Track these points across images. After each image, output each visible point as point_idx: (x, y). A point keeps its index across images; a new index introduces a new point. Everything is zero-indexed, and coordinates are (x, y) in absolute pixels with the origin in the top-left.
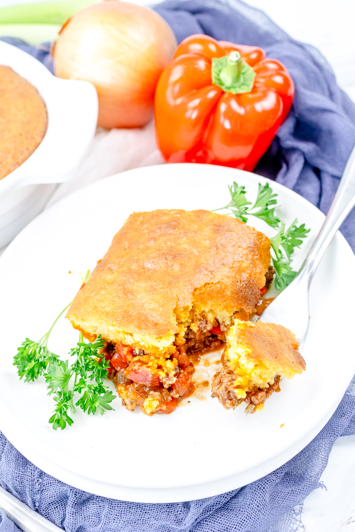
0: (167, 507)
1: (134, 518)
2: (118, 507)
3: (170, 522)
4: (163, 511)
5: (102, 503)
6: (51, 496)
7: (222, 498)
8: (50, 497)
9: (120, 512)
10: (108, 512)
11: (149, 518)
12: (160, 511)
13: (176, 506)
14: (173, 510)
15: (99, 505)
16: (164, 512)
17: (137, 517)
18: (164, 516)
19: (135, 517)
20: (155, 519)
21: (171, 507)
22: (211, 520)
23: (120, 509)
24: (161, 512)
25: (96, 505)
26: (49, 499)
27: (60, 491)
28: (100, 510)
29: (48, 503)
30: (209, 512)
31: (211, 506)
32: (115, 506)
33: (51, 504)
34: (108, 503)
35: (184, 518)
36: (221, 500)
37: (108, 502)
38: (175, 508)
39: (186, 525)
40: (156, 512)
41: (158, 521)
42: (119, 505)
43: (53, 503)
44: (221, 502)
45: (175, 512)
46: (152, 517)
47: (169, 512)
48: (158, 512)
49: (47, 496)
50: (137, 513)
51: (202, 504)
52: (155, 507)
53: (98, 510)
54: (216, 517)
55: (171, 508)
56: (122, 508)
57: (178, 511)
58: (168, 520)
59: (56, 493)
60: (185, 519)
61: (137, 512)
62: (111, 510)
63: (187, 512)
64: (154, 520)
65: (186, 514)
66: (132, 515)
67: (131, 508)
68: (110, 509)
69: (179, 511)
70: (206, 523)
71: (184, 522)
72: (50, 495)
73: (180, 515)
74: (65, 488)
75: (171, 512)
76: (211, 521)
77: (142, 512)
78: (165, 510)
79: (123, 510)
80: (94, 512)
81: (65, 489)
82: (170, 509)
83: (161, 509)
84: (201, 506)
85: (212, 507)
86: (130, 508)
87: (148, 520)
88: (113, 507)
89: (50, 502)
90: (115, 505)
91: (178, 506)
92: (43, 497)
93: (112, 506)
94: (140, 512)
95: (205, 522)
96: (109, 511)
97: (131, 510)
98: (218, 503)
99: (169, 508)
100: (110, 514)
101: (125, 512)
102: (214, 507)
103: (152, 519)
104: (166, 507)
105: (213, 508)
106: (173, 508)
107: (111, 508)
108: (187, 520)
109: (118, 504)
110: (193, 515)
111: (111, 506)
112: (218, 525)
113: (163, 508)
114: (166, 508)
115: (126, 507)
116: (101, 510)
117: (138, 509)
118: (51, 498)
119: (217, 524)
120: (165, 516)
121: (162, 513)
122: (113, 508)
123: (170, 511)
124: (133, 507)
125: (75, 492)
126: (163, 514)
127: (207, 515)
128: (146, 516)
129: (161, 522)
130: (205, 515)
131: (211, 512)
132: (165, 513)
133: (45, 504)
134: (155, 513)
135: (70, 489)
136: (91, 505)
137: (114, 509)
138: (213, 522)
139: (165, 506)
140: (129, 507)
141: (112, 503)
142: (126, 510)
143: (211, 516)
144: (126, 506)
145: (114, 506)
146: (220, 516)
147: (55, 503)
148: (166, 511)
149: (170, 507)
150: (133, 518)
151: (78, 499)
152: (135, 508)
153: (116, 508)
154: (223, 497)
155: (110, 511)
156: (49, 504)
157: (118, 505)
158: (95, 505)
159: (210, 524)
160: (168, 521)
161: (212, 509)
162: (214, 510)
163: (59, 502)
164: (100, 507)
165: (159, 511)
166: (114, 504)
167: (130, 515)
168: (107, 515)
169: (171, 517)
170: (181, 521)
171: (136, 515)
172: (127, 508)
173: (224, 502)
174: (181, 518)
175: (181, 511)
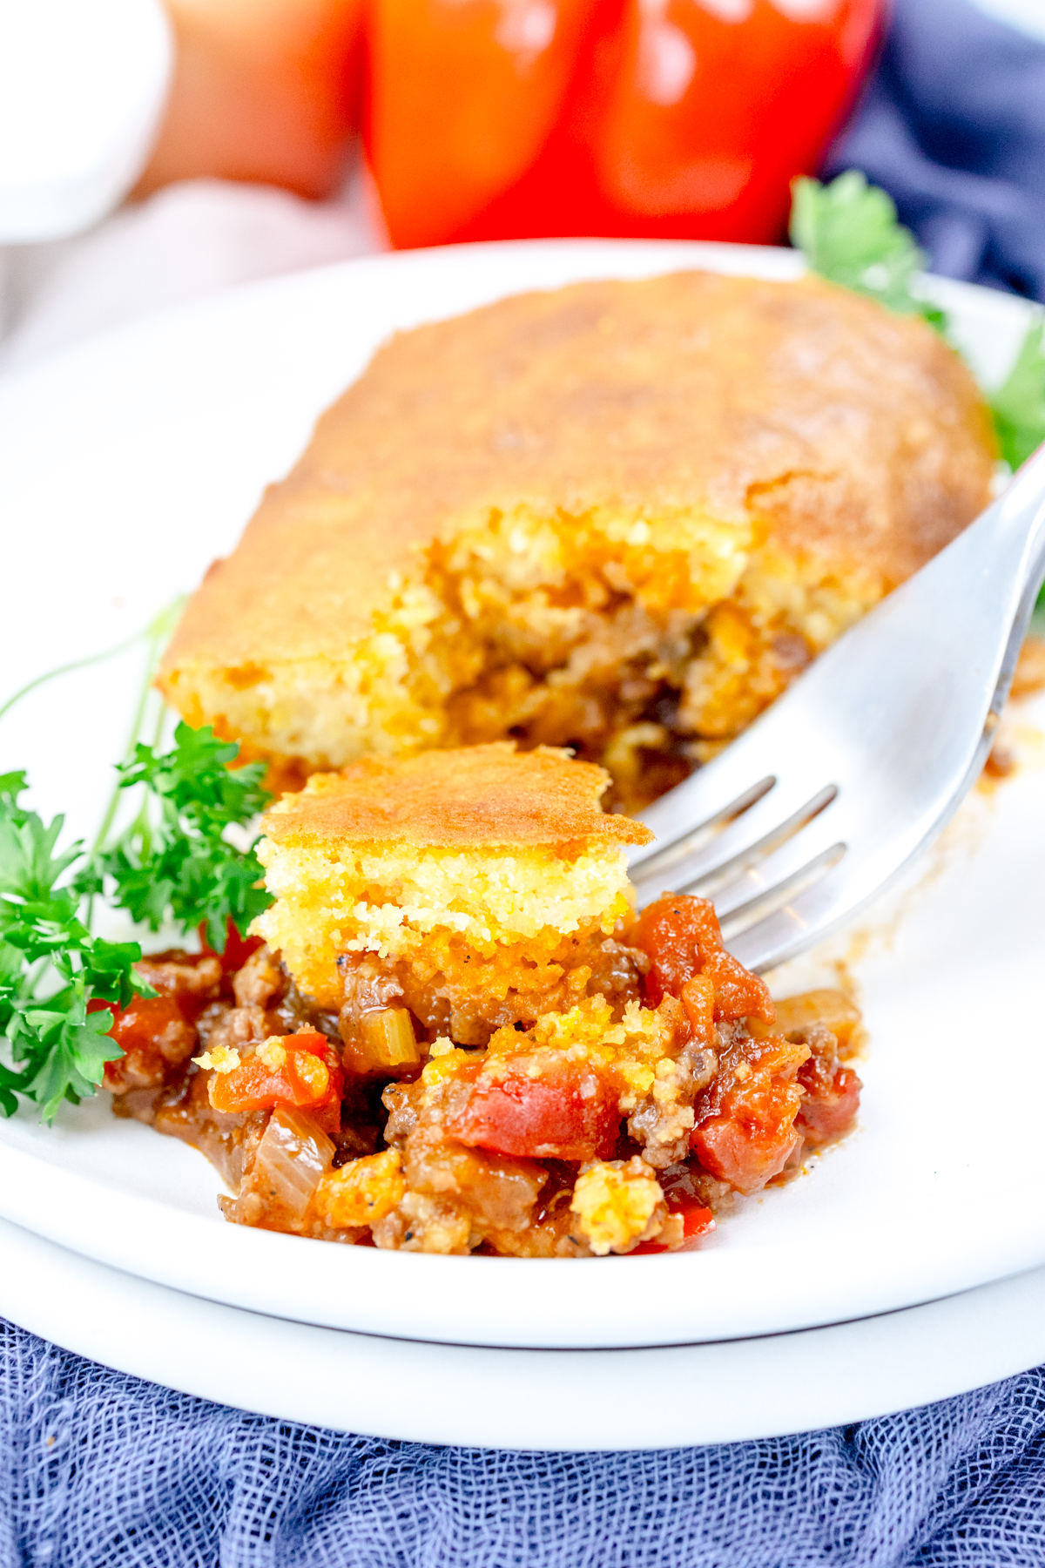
0: (765, 1471)
1: (602, 1551)
2: (505, 1501)
3: (793, 1547)
4: (748, 1495)
5: (414, 1496)
6: (126, 1490)
7: (1023, 1407)
8: (120, 1499)
9: (524, 1526)
10: (455, 1535)
11: (679, 1540)
12: (734, 1499)
13: (810, 1465)
14: (796, 1487)
15: (400, 1510)
16: (754, 1498)
17: (618, 1539)
18: (760, 1517)
19: (609, 1544)
20: (717, 1539)
21: (784, 1473)
22: (988, 1522)
23: (522, 1509)
24: (739, 1503)
25: (384, 1513)
26: (114, 1510)
27: (179, 1454)
28: (407, 1534)
29: (108, 1538)
30: (969, 1489)
31: (972, 1459)
32: (492, 1498)
33: (127, 1541)
34: (447, 1491)
35: (858, 1524)
36: (1018, 1421)
37: (443, 1487)
38: (804, 1474)
39: (877, 1557)
40: (715, 1502)
41: (730, 1550)
42: (511, 1493)
43: (140, 1533)
44: (1021, 1428)
45: (807, 1493)
46: (699, 1531)
47: (779, 1496)
48: (722, 1504)
49: (102, 1493)
50: (615, 1520)
51: (946, 1436)
52: (702, 1480)
53: (400, 1535)
54: (1011, 1508)
55: (787, 1478)
56: (532, 1507)
57: (822, 1490)
58: (783, 1536)
59: (157, 1465)
60: (863, 1528)
61: (612, 1513)
62: (472, 1522)
63: (866, 1489)
64: (710, 1544)
65: (865, 1503)
66: (592, 1530)
67: (579, 1501)
68: (467, 1515)
69: (830, 1489)
70: (966, 1541)
71: (866, 1544)
72: (122, 1487)
73: (837, 1509)
74: (206, 1433)
75: (791, 1495)
76: (993, 1527)
77: (640, 1514)
78: (759, 1490)
79: (538, 1513)
80: (377, 1547)
81: (205, 1442)
82: (783, 1484)
83: (737, 1485)
84: (943, 1448)
85: (979, 1463)
86: (574, 1498)
87: (678, 1553)
88: (478, 1506)
89: (121, 1530)
90: (489, 1493)
91: (819, 1461)
92: (82, 1506)
93: (473, 1501)
94: (627, 1515)
95: (957, 1541)
96: (461, 1531)
97: (581, 1509)
98: (1005, 1437)
99: (773, 1476)
100: (471, 1544)
101: (551, 1522)
102: (992, 1461)
103: (696, 1542)
104: (759, 1474)
105: (987, 1466)
106: (798, 1475)
107: (470, 1510)
108: (877, 1525)
109: (504, 1490)
110: (909, 1497)
111: (465, 1503)
112: (1031, 1540)
113: (747, 1479)
114: (763, 1479)
115: (551, 1499)
116: (412, 1533)
117: (620, 1496)
118: (128, 1503)
119: (1025, 1535)
120: (766, 1520)
121: (745, 1506)
122: (482, 1511)
123: (785, 1490)
124: (585, 1491)
125: (265, 1447)
126: (750, 1510)
127: (962, 1506)
128: (663, 1533)
129: (750, 1549)
130: (951, 1504)
131: (979, 1488)
132: (761, 1502)
133: (89, 1546)
134: (710, 1508)
135: (233, 1435)
136: (353, 1518)
137: (489, 1516)
138: (1002, 1530)
139: (755, 1470)
140: (565, 1495)
141: (469, 1489)
142: (552, 1511)
143: (980, 1507)
144: (551, 1491)
145: (483, 1500)
146: (1030, 1499)
147: (151, 1534)
148: (766, 1495)
149: (778, 1470)
150: (599, 1546)
151: (280, 1488)
152: (599, 1498)
153: (498, 1507)
154: (1029, 1402)
155: (466, 1527)
156: (118, 1539)
157: (505, 1495)
158: (376, 1514)
159: (991, 1541)
160: (786, 1542)
161: (980, 1472)
162: (991, 1473)
163: (171, 1525)
164: (403, 1521)
165: (728, 1497)
166: (484, 1488)
167: (581, 1532)
168: (453, 1549)
169: (794, 1520)
170: (848, 1541)
171: (611, 1531)
172: (558, 1503)
173: (1031, 1432)
174: (842, 1524)
175: (838, 1488)
